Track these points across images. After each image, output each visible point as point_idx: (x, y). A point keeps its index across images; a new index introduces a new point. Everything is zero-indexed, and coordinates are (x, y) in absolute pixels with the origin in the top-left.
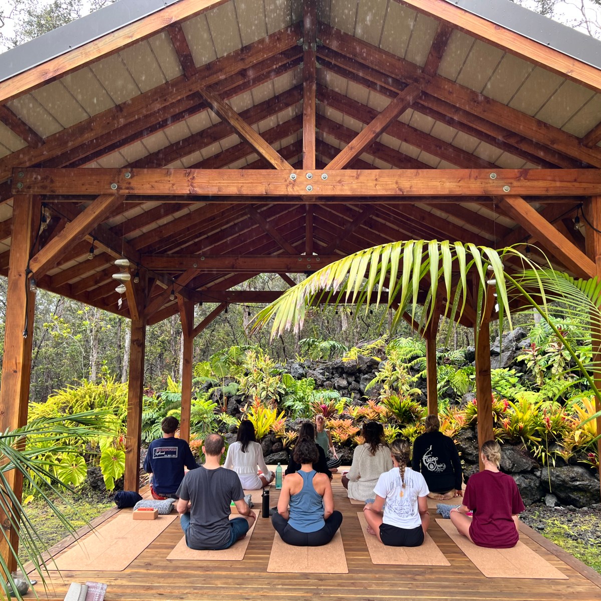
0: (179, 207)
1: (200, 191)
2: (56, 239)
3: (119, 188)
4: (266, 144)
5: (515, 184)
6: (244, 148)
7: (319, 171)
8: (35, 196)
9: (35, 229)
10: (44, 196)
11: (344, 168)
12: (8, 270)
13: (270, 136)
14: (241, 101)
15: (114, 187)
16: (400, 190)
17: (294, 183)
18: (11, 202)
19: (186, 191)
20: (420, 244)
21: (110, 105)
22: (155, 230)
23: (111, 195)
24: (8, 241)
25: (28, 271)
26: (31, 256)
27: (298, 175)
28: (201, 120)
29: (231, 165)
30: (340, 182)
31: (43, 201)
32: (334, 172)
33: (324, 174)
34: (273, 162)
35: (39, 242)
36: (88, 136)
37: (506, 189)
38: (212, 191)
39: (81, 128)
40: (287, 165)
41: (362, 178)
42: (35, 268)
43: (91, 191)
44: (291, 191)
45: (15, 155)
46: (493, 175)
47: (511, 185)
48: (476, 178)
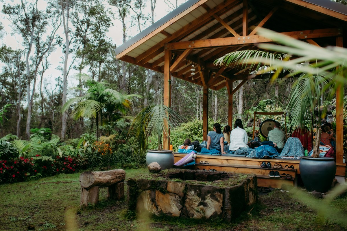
0: (209, 50)
1: (213, 45)
2: (176, 62)
4: (231, 29)
5: (309, 35)
6: (225, 31)
7: (247, 36)
8: (170, 51)
9: (170, 59)
10: (172, 50)
12: (164, 71)
13: (232, 26)
14: (223, 17)
15: (190, 46)
17: (239, 41)
18: (164, 52)
19: (209, 46)
21: (188, 23)
22: (210, 53)
23: (189, 48)
24: (164, 62)
25: (170, 71)
26: (170, 67)
27: (241, 38)
28: (215, 21)
29: (221, 36)
30: (253, 39)
31: (172, 51)
32: (251, 36)
33: (248, 37)
34: (234, 34)
35: (171, 63)
36: (183, 33)
37: (306, 37)
38: (216, 45)
39: (181, 30)
40: (238, 35)
41: (260, 37)
42: (171, 70)
43: (184, 48)
44: (239, 43)
45: (165, 40)
46: (301, 33)
47: (307, 35)
48: (296, 34)
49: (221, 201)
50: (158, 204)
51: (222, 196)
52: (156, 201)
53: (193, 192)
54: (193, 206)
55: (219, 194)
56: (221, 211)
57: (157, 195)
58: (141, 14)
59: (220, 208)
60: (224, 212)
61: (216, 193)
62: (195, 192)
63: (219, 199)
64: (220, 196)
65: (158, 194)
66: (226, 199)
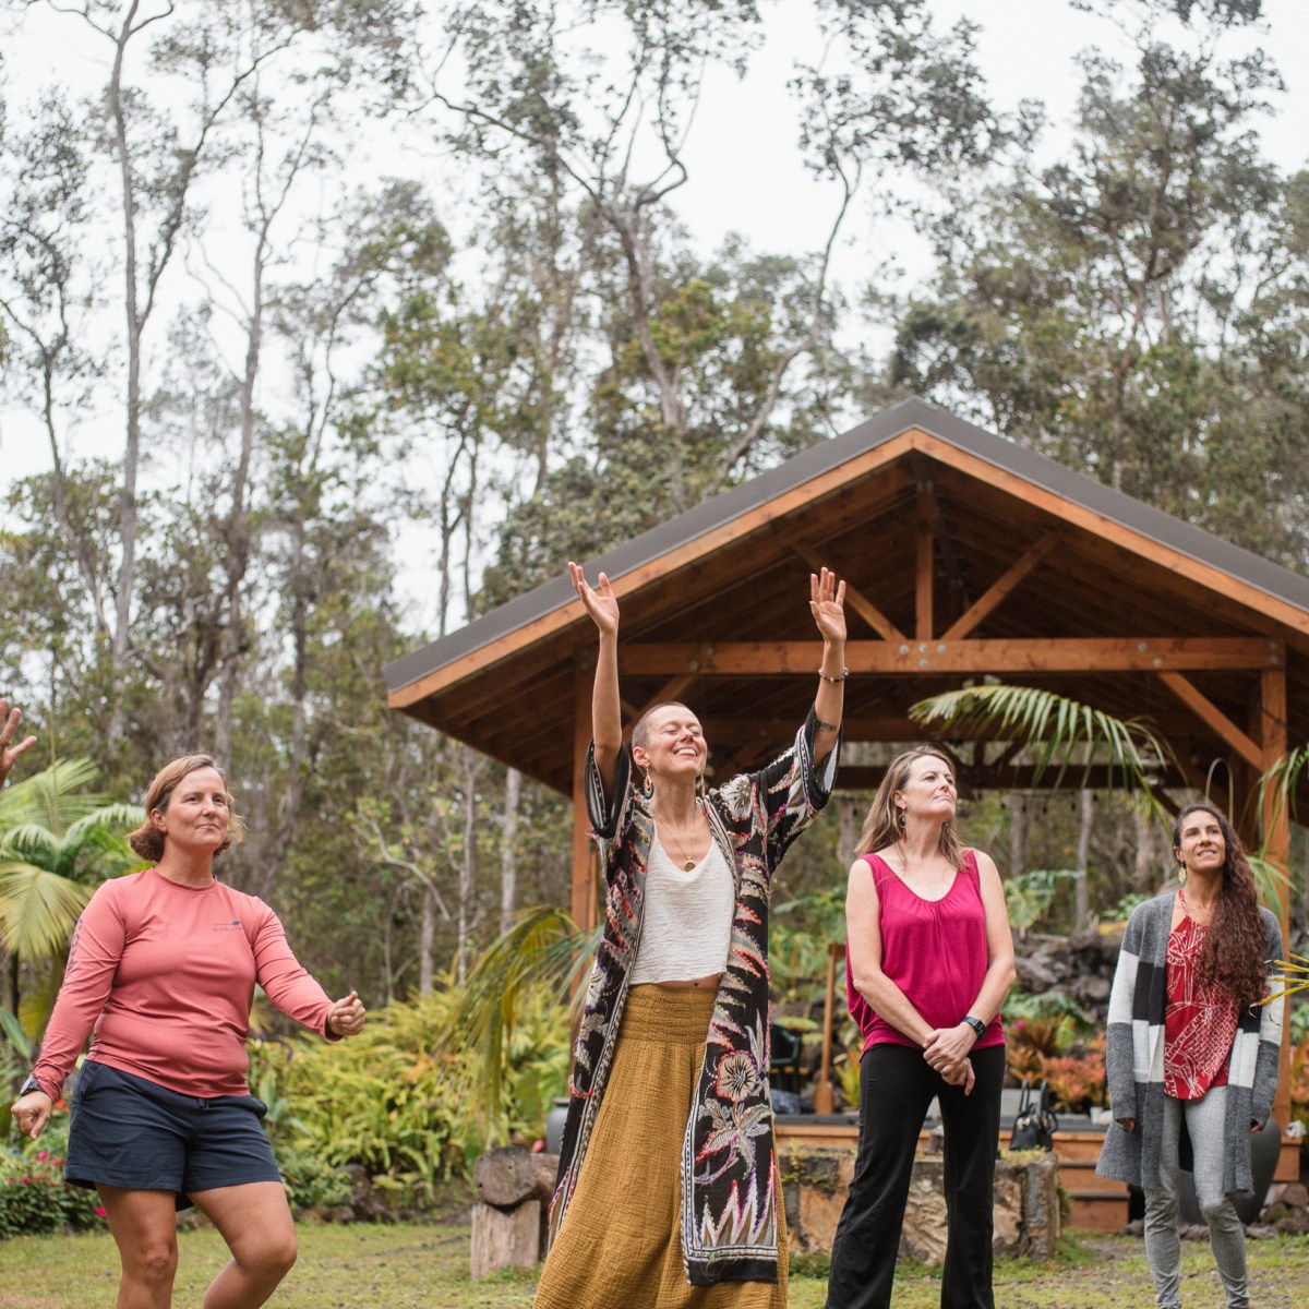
1: (794, 669)
3: (700, 667)
5: (1169, 656)
7: (936, 642)
11: (968, 637)
15: (694, 666)
16: (1033, 664)
17: (905, 657)
19: (776, 669)
20: (1054, 698)
27: (911, 647)
30: (960, 655)
32: (953, 643)
33: (941, 647)
37: (1157, 663)
40: (898, 635)
41: (987, 651)
44: (902, 667)
46: (1142, 646)
47: (1163, 658)
48: (1123, 650)
49: (1016, 1204)
50: (807, 1229)
51: (1017, 1188)
52: (802, 1220)
53: (926, 1184)
54: (926, 1228)
55: (1010, 1182)
56: (1017, 1234)
57: (803, 1202)
58: (62, 341)
59: (1013, 1224)
60: (1025, 1238)
61: (1001, 1182)
62: (934, 1182)
63: (1008, 1199)
64: (1012, 1189)
65: (810, 1197)
66: (1031, 1196)
